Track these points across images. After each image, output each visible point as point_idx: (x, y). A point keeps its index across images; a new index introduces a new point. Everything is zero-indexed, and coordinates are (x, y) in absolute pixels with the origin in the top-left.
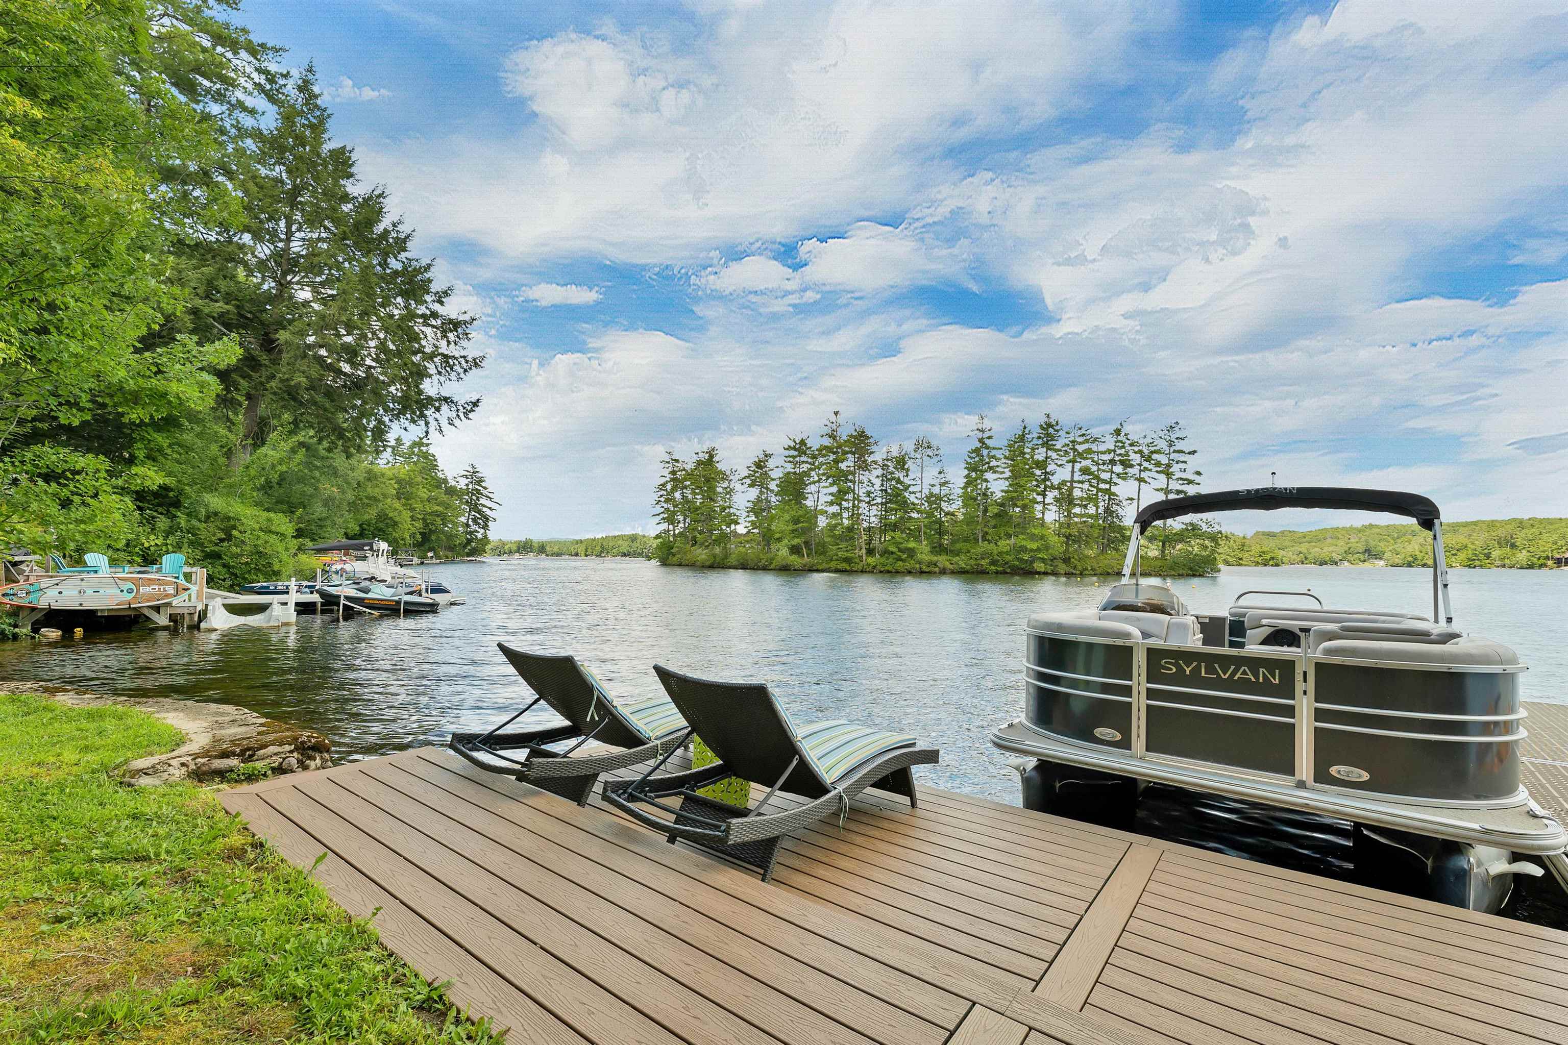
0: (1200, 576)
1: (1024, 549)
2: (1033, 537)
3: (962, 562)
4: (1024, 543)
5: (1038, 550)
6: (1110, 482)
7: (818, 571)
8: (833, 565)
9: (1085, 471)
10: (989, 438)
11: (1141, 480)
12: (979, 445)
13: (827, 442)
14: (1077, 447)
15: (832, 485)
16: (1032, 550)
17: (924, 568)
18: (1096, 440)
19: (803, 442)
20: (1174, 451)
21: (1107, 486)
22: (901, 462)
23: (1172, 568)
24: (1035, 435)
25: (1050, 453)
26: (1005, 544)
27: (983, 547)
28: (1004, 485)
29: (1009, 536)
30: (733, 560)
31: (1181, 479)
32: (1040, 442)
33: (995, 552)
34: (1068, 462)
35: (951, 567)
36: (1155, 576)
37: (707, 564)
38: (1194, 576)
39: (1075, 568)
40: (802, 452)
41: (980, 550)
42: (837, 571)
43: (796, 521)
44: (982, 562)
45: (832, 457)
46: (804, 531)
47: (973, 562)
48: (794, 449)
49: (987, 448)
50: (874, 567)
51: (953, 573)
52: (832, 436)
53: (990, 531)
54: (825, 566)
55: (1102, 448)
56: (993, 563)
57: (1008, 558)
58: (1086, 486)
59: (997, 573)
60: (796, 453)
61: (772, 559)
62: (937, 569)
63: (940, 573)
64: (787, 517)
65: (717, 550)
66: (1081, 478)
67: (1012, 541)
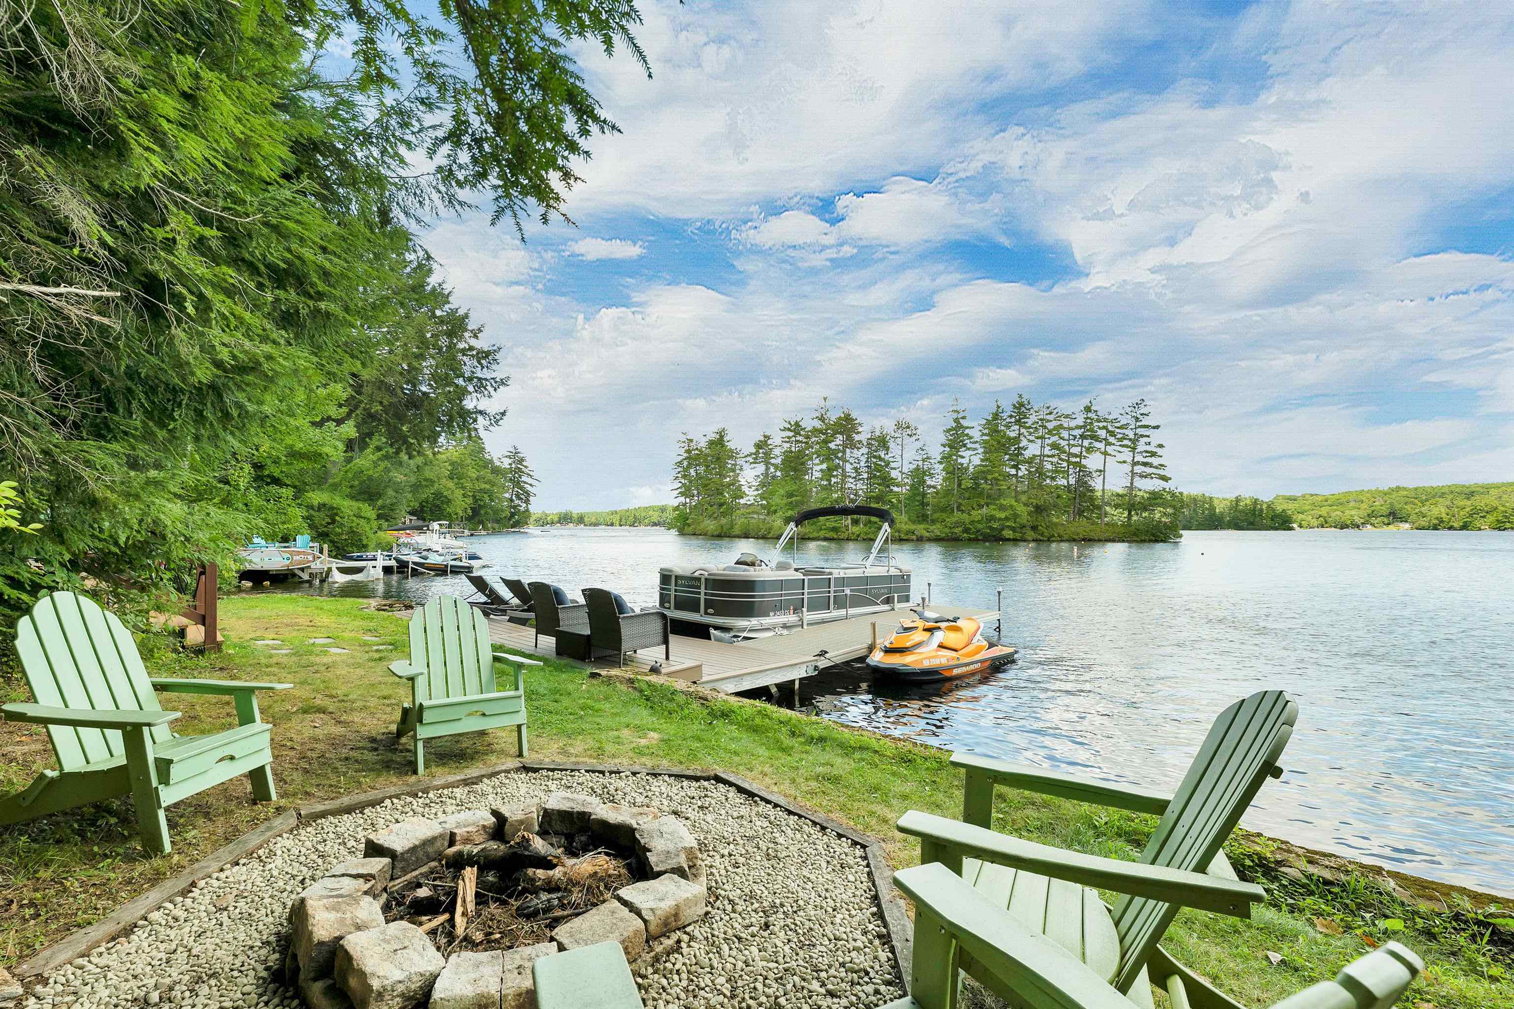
0: (1162, 541)
1: (992, 518)
2: (1002, 508)
3: (937, 530)
4: (993, 513)
5: (1007, 519)
6: (1080, 456)
7: (809, 539)
8: (822, 534)
9: (1054, 446)
10: (964, 418)
11: (1105, 454)
12: (954, 425)
13: (818, 424)
14: (1047, 424)
15: (822, 462)
16: (1000, 519)
17: (903, 536)
18: (1067, 416)
19: (797, 424)
20: (1140, 427)
21: (1078, 460)
22: (882, 442)
23: (1135, 534)
24: (1009, 413)
25: (1022, 430)
26: (977, 514)
27: (957, 516)
28: (977, 461)
29: (981, 507)
30: (737, 531)
31: (1146, 452)
32: (1013, 420)
33: (967, 521)
34: (1037, 438)
35: (927, 534)
36: (1119, 541)
37: (716, 533)
38: (1157, 541)
39: (1042, 535)
40: (797, 434)
41: (954, 519)
42: (826, 539)
43: (790, 495)
44: (956, 530)
45: (823, 437)
46: (797, 504)
47: (947, 530)
48: (789, 429)
49: (962, 426)
50: (858, 536)
51: (929, 540)
52: (822, 419)
53: (963, 502)
54: (815, 535)
55: (1073, 424)
56: (966, 530)
57: (980, 526)
58: (1055, 460)
59: (970, 540)
60: (791, 434)
61: (770, 529)
62: (914, 537)
63: (918, 540)
64: (782, 492)
65: (724, 521)
66: (1050, 453)
67: (985, 510)
